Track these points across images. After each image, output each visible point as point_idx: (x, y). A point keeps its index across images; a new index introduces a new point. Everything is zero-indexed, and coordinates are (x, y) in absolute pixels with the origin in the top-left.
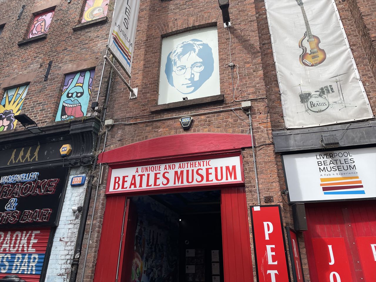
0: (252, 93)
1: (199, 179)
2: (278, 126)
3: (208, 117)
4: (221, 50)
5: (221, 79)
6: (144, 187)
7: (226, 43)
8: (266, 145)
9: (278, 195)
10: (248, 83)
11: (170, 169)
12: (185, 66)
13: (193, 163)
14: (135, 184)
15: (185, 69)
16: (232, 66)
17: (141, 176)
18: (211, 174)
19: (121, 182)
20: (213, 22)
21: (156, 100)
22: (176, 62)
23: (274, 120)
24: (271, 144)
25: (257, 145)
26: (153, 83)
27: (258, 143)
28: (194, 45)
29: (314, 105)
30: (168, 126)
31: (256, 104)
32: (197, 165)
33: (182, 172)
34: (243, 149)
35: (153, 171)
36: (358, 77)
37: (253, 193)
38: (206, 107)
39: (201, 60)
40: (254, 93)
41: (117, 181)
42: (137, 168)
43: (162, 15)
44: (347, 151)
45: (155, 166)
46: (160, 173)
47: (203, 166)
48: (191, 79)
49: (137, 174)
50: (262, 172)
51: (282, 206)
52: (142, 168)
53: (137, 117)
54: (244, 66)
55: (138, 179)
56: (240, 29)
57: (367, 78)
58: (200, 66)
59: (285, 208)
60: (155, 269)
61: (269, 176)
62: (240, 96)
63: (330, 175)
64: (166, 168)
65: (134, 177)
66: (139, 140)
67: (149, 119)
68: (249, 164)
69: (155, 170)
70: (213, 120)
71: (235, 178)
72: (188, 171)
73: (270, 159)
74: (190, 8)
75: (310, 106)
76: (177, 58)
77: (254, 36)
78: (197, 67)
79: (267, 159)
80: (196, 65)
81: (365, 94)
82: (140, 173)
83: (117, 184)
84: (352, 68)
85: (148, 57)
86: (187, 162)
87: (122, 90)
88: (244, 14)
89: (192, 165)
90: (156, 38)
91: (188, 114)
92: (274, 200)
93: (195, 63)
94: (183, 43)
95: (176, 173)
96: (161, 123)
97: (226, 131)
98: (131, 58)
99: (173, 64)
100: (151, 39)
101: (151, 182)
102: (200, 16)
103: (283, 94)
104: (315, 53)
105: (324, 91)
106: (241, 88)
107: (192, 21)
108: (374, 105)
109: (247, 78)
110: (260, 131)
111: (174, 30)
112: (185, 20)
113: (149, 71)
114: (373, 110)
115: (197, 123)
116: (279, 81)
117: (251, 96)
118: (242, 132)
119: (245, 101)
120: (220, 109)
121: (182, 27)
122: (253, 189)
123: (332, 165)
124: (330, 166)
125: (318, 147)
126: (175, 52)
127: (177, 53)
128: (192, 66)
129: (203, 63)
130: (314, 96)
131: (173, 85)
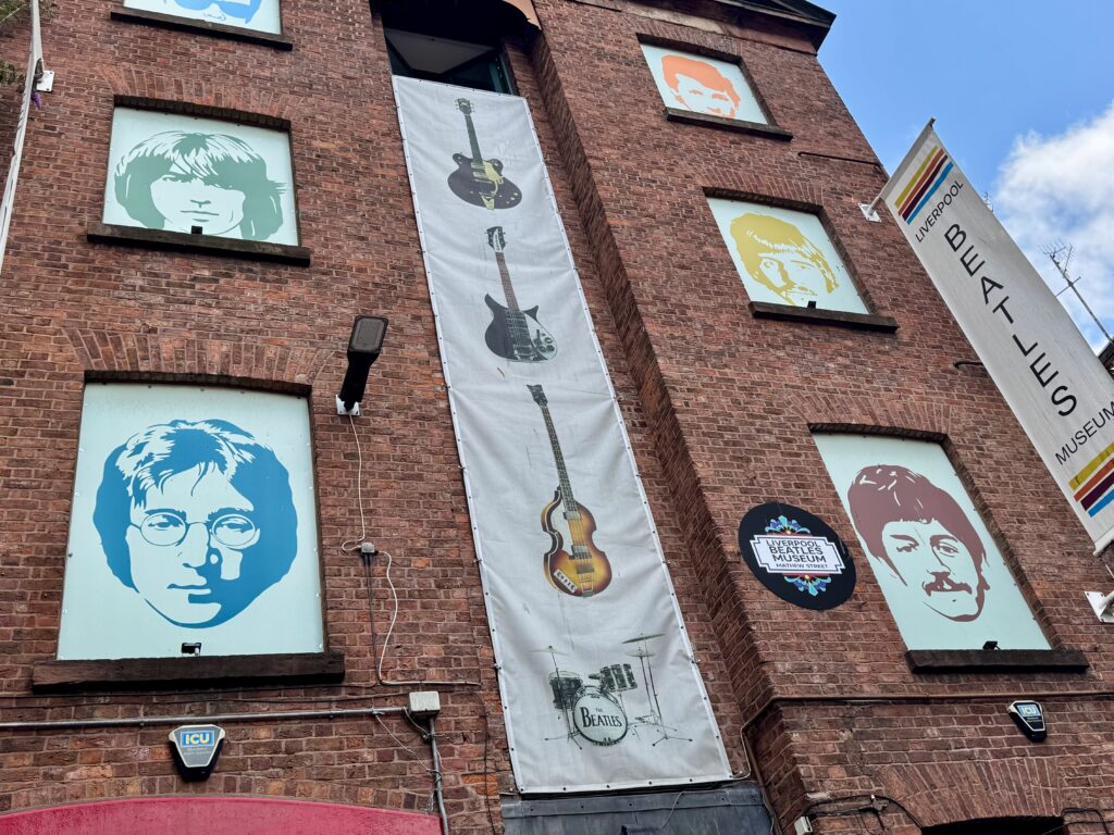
0: (437, 660)
3: (286, 734)
4: (328, 489)
5: (330, 594)
7: (344, 466)
10: (422, 622)
12: (183, 515)
15: (183, 528)
16: (369, 554)
20: (296, 381)
22: (144, 492)
26: (45, 562)
28: (221, 442)
29: (591, 721)
30: (112, 758)
31: (450, 705)
36: (690, 654)
38: (275, 693)
39: (249, 507)
40: (443, 662)
43: (89, 293)
48: (210, 571)
54: (406, 563)
56: (389, 432)
57: (708, 656)
58: (244, 528)
62: (398, 668)
70: (304, 747)
74: (209, 306)
75: (580, 723)
76: (146, 474)
78: (231, 526)
80: (227, 519)
81: (708, 704)
85: (22, 443)
90: (64, 377)
91: (203, 713)
93: (223, 512)
94: (174, 423)
96: (81, 740)
97: (354, 798)
99: (131, 493)
100: (43, 375)
102: (248, 348)
103: (506, 669)
104: (583, 555)
105: (613, 679)
106: (401, 638)
107: (217, 357)
108: (731, 741)
109: (419, 605)
110: (465, 805)
111: (143, 367)
112: (190, 343)
113: (24, 505)
114: (730, 756)
115: (241, 756)
116: (492, 624)
117: (432, 671)
118: (410, 802)
119: (415, 687)
120: (329, 708)
121: (179, 365)
126: (138, 449)
127: (150, 457)
128: (213, 522)
129: (255, 519)
130: (588, 691)
131: (128, 582)
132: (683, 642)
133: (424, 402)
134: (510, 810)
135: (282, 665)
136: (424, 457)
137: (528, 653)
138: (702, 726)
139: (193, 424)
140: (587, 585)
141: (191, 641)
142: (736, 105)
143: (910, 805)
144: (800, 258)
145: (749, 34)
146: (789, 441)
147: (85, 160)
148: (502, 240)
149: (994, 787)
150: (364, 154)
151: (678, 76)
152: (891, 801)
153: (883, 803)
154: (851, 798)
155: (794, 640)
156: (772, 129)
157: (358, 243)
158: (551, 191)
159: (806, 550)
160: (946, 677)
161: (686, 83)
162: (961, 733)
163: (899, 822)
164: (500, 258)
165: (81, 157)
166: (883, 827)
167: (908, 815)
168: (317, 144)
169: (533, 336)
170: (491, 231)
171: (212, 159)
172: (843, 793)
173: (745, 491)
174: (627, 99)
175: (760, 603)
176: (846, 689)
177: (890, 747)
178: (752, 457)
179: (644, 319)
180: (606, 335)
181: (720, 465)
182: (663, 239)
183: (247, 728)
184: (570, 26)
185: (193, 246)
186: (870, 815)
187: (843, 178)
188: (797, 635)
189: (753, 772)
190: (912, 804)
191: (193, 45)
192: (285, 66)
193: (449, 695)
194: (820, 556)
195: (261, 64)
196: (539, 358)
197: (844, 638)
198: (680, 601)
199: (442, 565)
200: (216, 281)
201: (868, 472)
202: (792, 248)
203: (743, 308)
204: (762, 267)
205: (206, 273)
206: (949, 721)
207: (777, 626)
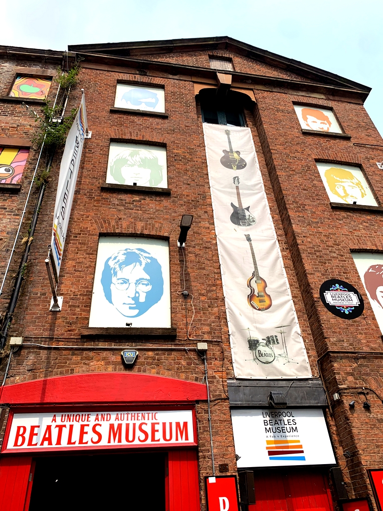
0: (207, 332)
1: (143, 437)
3: (157, 355)
4: (174, 272)
5: (172, 308)
6: (64, 443)
7: (179, 265)
8: (222, 399)
9: (234, 463)
10: (203, 319)
11: (104, 420)
12: (128, 280)
13: (135, 414)
14: (49, 440)
15: (128, 284)
16: (186, 295)
17: (60, 428)
18: (158, 431)
19: (27, 435)
20: (165, 235)
21: (87, 319)
22: (116, 272)
24: (226, 399)
25: (212, 399)
26: (86, 295)
27: (214, 396)
28: (140, 256)
29: (262, 355)
30: (104, 359)
31: (211, 348)
32: (140, 418)
33: (120, 426)
34: (198, 402)
35: (78, 421)
36: (300, 333)
37: (207, 459)
38: (154, 341)
39: (148, 278)
40: (209, 333)
41: (21, 432)
42: (55, 416)
43: (101, 207)
44: (290, 411)
45: (82, 415)
46: (88, 425)
47: (148, 419)
48: (136, 299)
49: (54, 425)
50: (216, 433)
52: (62, 415)
53: (59, 340)
54: (198, 298)
55: (55, 432)
56: (195, 253)
57: (306, 334)
58: (147, 285)
61: (224, 438)
62: (194, 334)
63: (275, 437)
64: (97, 419)
65: (49, 428)
66: (61, 373)
67: (78, 345)
68: (203, 421)
69: (82, 420)
70: (163, 359)
71: (187, 439)
72: (128, 425)
73: (225, 417)
74: (138, 210)
75: (258, 356)
76: (117, 267)
78: (143, 284)
79: (222, 417)
80: (142, 282)
81: (305, 351)
82: (59, 422)
83: (20, 439)
84: (294, 321)
85: (80, 257)
86: (127, 412)
87: (39, 295)
88: (199, 238)
89: (133, 418)
90: (93, 235)
91: (132, 346)
92: (230, 468)
93: (141, 279)
94: (126, 250)
95: (112, 426)
97: (179, 376)
99: (112, 273)
100: (86, 234)
101: (76, 437)
102: (150, 224)
103: (233, 335)
104: (262, 296)
105: (270, 340)
106: (195, 324)
107: (140, 227)
108: (313, 364)
109: (202, 313)
110: (215, 382)
111: (117, 231)
112: (132, 223)
113: (80, 277)
114: (312, 369)
115: (143, 361)
116: (228, 319)
117: (206, 336)
118: (197, 379)
119: (200, 341)
120: (172, 346)
121: (128, 230)
122: (207, 454)
123: (277, 426)
124: (275, 426)
125: (266, 404)
126: (115, 258)
127: (118, 261)
128: (138, 282)
129: (150, 282)
130: (261, 344)
131: (111, 302)
132: (297, 328)
133: (207, 242)
134: (232, 383)
135: (156, 332)
136: (206, 262)
137: (241, 330)
138: (302, 358)
139: (131, 250)
140: (263, 307)
141: (129, 322)
142: (330, 126)
143: (378, 392)
144: (352, 184)
145: (336, 98)
146: (342, 256)
147: (100, 161)
148: (238, 181)
150: (190, 154)
151: (308, 116)
152: (371, 390)
153: (368, 391)
154: (355, 388)
155: (338, 330)
156: (343, 135)
157: (187, 186)
158: (257, 162)
159: (345, 297)
161: (311, 118)
163: (373, 398)
164: (237, 188)
165: (99, 160)
166: (367, 400)
167: (377, 395)
168: (175, 151)
169: (247, 217)
170: (235, 178)
171: (141, 159)
172: (352, 386)
173: (323, 275)
174: (287, 126)
175: (326, 316)
176: (356, 349)
177: (372, 370)
178: (327, 262)
179: (288, 210)
180: (275, 216)
181: (314, 265)
182: (298, 179)
183: (145, 352)
184: (267, 101)
185: (134, 190)
186: (362, 395)
187: (371, 153)
188: (339, 328)
189: (320, 376)
191: (135, 119)
192: (165, 124)
193: (211, 344)
194: (350, 299)
195: (158, 124)
196: (250, 225)
197: (358, 330)
198: (297, 314)
199: (210, 299)
200: (141, 201)
201: (373, 267)
202: (349, 181)
203: (327, 205)
204: (336, 188)
205: (138, 199)
207: (331, 325)
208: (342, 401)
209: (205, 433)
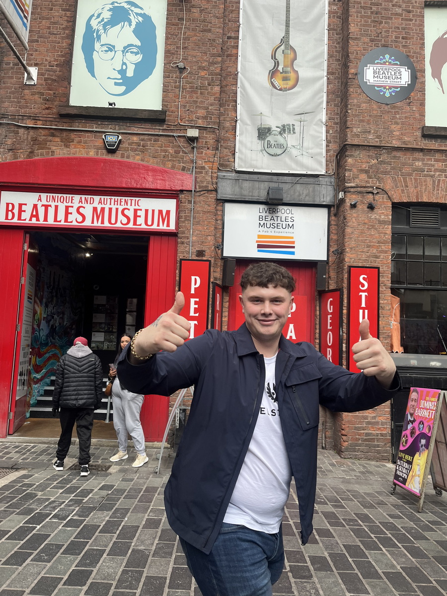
0: (202, 117)
1: (125, 221)
2: (226, 166)
3: (143, 140)
4: (169, 36)
5: (164, 86)
6: (51, 221)
7: (177, 25)
8: (208, 191)
9: (211, 250)
10: (199, 100)
11: (87, 203)
12: (114, 47)
13: (118, 199)
14: (37, 216)
15: (113, 52)
16: (181, 68)
17: (47, 207)
18: (140, 216)
19: (16, 211)
21: (67, 96)
22: (100, 35)
23: (224, 157)
24: (213, 190)
25: (198, 190)
26: (63, 66)
27: (200, 187)
28: (130, 12)
29: (271, 146)
30: (86, 142)
31: (205, 135)
32: (123, 203)
33: (103, 209)
34: (182, 191)
35: (63, 203)
36: (324, 120)
37: (186, 245)
38: (141, 124)
40: (205, 118)
41: (10, 208)
42: (40, 196)
44: (290, 208)
45: (66, 197)
46: (72, 207)
47: (131, 205)
48: (122, 72)
49: (39, 204)
50: (198, 223)
51: (212, 262)
52: (47, 196)
53: (37, 118)
54: (197, 73)
55: (41, 210)
57: (333, 123)
58: (137, 54)
59: (217, 263)
60: (55, 316)
61: (205, 228)
62: (187, 119)
63: (268, 232)
64: (81, 201)
65: (35, 206)
66: (42, 155)
67: (56, 125)
68: (185, 211)
69: (66, 202)
70: (149, 145)
71: (168, 225)
72: (110, 209)
73: (209, 208)
75: (266, 147)
76: (101, 28)
77: (218, 26)
78: (132, 52)
79: (207, 208)
80: (130, 49)
81: (324, 143)
82: (44, 202)
83: (10, 214)
84: (322, 106)
85: (55, 14)
86: (110, 197)
87: (11, 65)
89: (116, 202)
91: (115, 129)
92: (206, 254)
93: (129, 45)
94: (112, 4)
95: (95, 209)
96: (75, 135)
97: (164, 164)
98: (28, 14)
99: (95, 37)
101: (61, 216)
103: (241, 121)
104: (286, 72)
105: (284, 129)
106: (190, 106)
108: (330, 159)
109: (199, 92)
110: (203, 172)
113: (55, 42)
114: (327, 165)
115: (127, 146)
116: (239, 101)
117: (200, 121)
118: (183, 169)
119: (192, 127)
120: (159, 132)
122: (186, 240)
123: (272, 222)
124: (270, 222)
125: (263, 199)
126: (99, 16)
127: (103, 20)
128: (126, 49)
129: (141, 49)
130: (273, 133)
131: (93, 75)
132: (323, 116)
134: (230, 176)
135: (142, 114)
136: (213, 20)
137: (253, 114)
138: (319, 152)
139: (120, 3)
140: (285, 86)
141: (111, 102)
143: (391, 193)
146: (409, 12)
149: (438, 190)
152: (383, 190)
153: (379, 191)
154: (365, 187)
155: (367, 118)
159: (393, 73)
160: (439, 140)
162: (433, 166)
163: (383, 198)
166: (374, 200)
167: (389, 197)
172: (362, 185)
173: (372, 40)
175: (357, 100)
176: (383, 142)
177: (393, 168)
178: (384, 21)
181: (364, 26)
183: (130, 136)
186: (370, 194)
188: (370, 116)
190: (393, 193)
193: (205, 131)
194: (399, 77)
197: (394, 118)
198: (328, 96)
199: (212, 75)
206: (431, 160)
207: (361, 111)
208: (345, 200)
209: (186, 222)
